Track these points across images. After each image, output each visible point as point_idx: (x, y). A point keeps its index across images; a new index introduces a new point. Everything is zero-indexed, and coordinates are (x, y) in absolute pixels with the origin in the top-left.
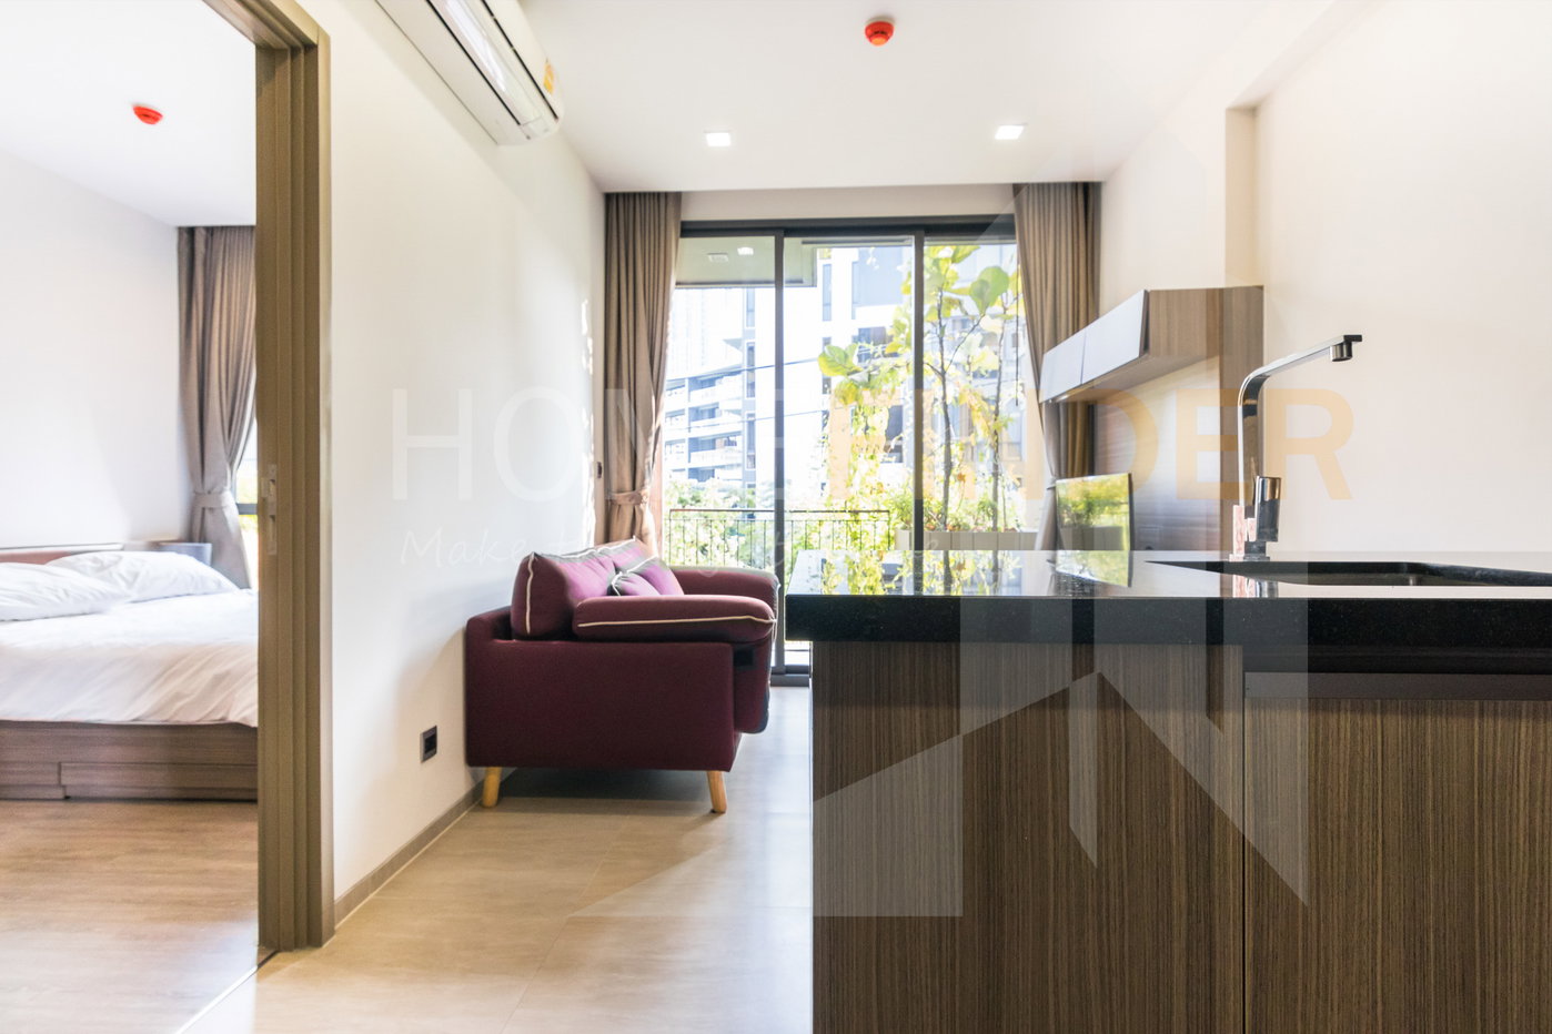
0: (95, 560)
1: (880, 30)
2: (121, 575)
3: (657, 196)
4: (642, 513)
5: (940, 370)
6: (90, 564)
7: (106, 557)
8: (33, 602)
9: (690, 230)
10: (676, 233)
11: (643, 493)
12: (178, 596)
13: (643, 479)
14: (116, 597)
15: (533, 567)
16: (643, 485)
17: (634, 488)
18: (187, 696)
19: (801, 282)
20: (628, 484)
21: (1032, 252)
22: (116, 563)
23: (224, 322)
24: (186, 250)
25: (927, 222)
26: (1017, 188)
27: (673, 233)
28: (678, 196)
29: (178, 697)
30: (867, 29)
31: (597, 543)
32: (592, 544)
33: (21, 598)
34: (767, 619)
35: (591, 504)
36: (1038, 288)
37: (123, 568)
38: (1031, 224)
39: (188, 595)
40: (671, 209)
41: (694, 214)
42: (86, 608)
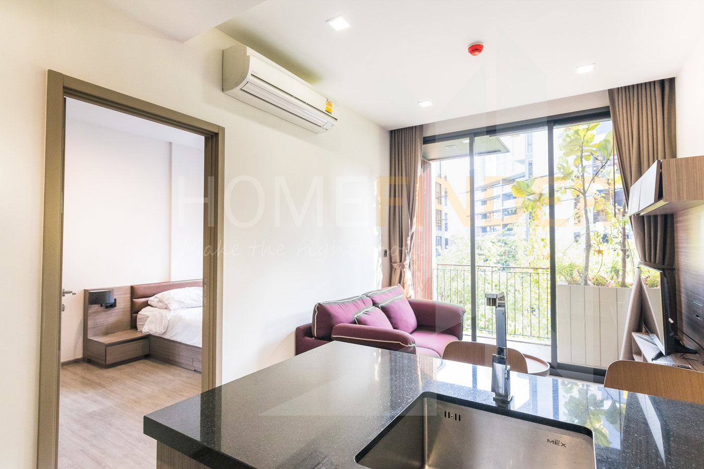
1: (476, 49)
3: (411, 128)
4: (404, 272)
5: (582, 191)
9: (428, 140)
10: (421, 143)
11: (405, 263)
13: (405, 257)
15: (317, 309)
16: (405, 260)
17: (401, 261)
19: (499, 151)
20: (398, 260)
21: (622, 126)
25: (555, 119)
26: (611, 92)
27: (419, 143)
28: (421, 127)
30: (469, 49)
31: (383, 287)
32: (380, 288)
34: (407, 344)
35: (380, 269)
36: (627, 148)
38: (621, 111)
40: (418, 133)
41: (429, 133)
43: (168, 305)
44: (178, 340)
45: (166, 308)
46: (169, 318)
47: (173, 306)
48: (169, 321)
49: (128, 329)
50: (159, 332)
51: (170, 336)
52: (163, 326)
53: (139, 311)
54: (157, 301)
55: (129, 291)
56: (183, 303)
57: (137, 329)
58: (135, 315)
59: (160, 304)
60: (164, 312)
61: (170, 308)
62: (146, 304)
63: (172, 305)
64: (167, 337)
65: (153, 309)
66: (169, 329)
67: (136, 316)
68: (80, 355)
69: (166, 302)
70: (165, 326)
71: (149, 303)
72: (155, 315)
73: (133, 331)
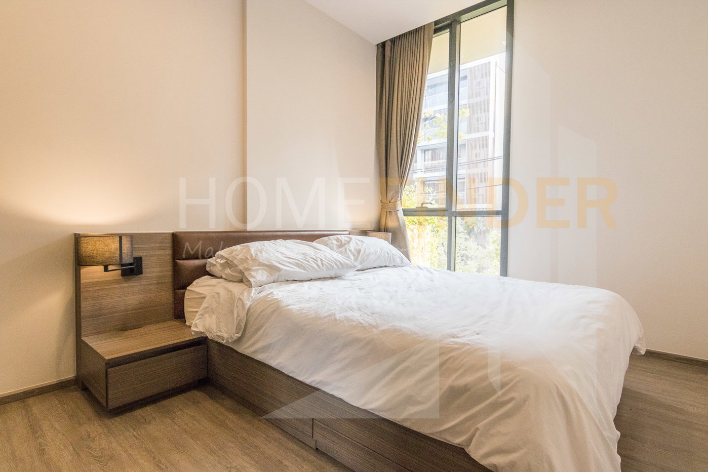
0: (338, 240)
2: (351, 251)
6: (335, 242)
7: (344, 238)
8: (305, 269)
12: (381, 267)
14: (350, 267)
18: (420, 403)
22: (349, 242)
23: (400, 96)
24: (380, 58)
29: (410, 400)
33: (298, 265)
37: (352, 246)
39: (386, 266)
42: (332, 274)
43: (246, 274)
44: (273, 363)
45: (241, 281)
46: (248, 304)
47: (258, 276)
48: (249, 309)
49: (169, 320)
50: (225, 335)
51: (252, 349)
52: (235, 323)
53: (189, 284)
54: (222, 265)
55: (168, 243)
56: (278, 269)
57: (185, 322)
58: (182, 291)
59: (228, 271)
60: (236, 288)
61: (252, 280)
62: (203, 272)
63: (253, 273)
64: (245, 349)
65: (214, 281)
66: (250, 331)
67: (183, 294)
68: (69, 373)
69: (241, 267)
70: (238, 325)
71: (208, 269)
72: (218, 294)
73: (176, 323)
